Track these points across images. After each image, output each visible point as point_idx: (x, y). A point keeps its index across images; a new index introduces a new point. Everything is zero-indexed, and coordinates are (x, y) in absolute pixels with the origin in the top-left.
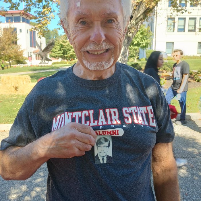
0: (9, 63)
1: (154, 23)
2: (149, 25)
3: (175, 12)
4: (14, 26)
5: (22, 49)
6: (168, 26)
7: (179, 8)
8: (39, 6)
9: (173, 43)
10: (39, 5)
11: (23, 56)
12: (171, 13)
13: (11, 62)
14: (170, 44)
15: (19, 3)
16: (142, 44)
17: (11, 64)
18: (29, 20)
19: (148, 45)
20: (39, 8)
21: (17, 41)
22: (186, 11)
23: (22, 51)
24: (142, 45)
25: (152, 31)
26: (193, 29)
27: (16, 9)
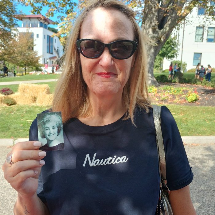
0: (24, 69)
3: (208, 20)
4: (31, 31)
5: (39, 56)
6: (196, 35)
8: (63, 11)
9: (201, 54)
10: (62, 9)
11: (39, 62)
12: (204, 22)
13: (26, 68)
14: (198, 55)
15: (41, 7)
17: (26, 70)
18: (47, 25)
19: (175, 55)
20: (62, 12)
21: (33, 46)
23: (39, 58)
27: (38, 13)
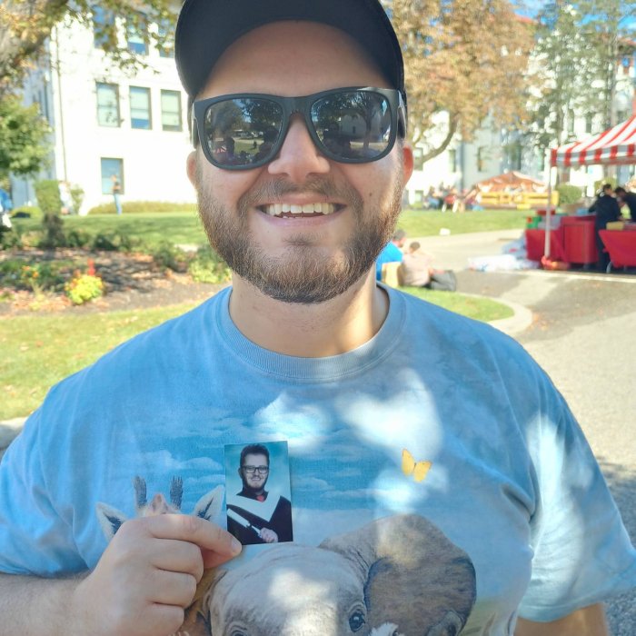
1: (52, 93)
2: (37, 98)
3: (115, 65)
6: (99, 107)
7: (125, 56)
9: (121, 161)
12: (107, 70)
14: (113, 165)
16: (18, 160)
19: (40, 165)
22: (145, 66)
24: (16, 164)
25: (48, 117)
26: (177, 123)
